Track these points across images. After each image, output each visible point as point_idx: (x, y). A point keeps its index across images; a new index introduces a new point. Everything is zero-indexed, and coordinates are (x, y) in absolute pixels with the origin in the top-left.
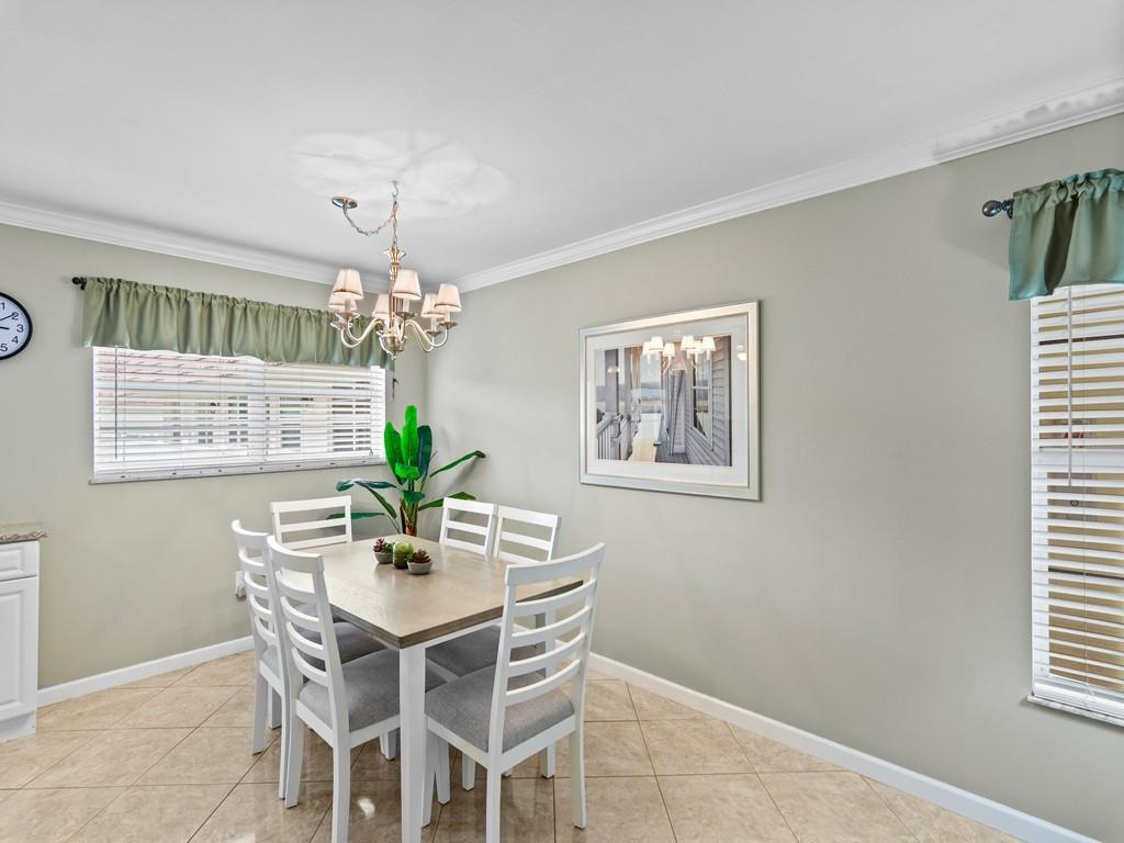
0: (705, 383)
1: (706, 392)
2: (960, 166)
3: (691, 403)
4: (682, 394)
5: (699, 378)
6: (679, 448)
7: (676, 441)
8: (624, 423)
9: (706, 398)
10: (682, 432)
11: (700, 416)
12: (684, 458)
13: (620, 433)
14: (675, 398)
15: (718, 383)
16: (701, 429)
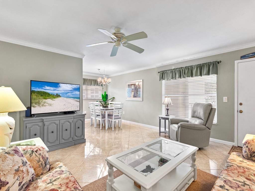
2: (158, 68)
3: (137, 91)
6: (135, 96)
12: (136, 97)
16: (137, 94)
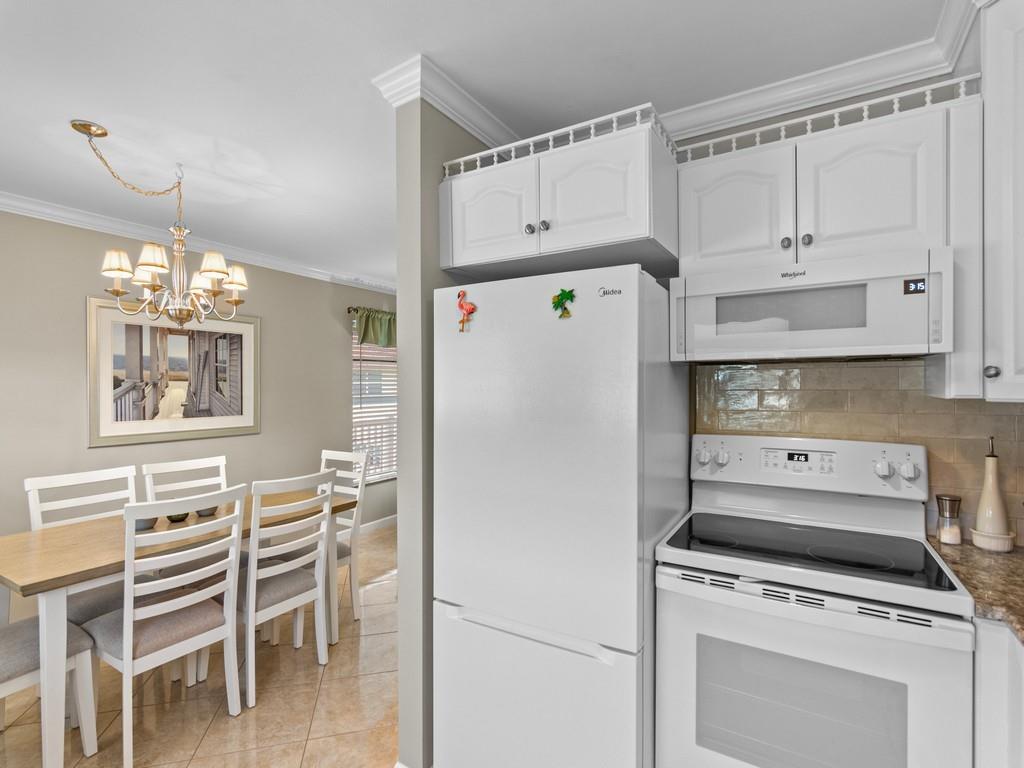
0: (225, 362)
1: (225, 369)
3: (214, 375)
4: (207, 368)
5: (220, 358)
6: (203, 406)
7: (202, 401)
8: (148, 390)
9: (225, 372)
10: (207, 393)
11: (220, 384)
12: (209, 413)
13: (144, 397)
14: (201, 370)
15: (233, 363)
16: (221, 392)
